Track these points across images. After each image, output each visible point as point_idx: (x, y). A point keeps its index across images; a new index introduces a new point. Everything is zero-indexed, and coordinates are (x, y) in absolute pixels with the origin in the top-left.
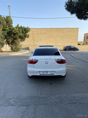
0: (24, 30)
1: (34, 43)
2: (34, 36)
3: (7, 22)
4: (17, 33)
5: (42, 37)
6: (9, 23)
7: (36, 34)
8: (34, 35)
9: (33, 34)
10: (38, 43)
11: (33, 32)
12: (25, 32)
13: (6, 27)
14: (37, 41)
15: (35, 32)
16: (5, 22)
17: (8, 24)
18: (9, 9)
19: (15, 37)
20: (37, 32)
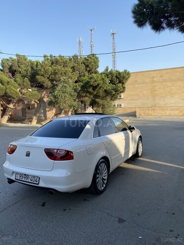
0: (116, 77)
1: (155, 101)
2: (155, 86)
3: (87, 66)
4: (98, 85)
5: (172, 88)
6: (90, 66)
7: (158, 82)
8: (155, 84)
9: (153, 82)
10: (162, 102)
11: (153, 77)
12: (118, 82)
13: (84, 76)
14: (161, 97)
15: (157, 77)
16: (83, 67)
17: (88, 69)
18: (114, 38)
19: (97, 93)
20: (161, 76)
